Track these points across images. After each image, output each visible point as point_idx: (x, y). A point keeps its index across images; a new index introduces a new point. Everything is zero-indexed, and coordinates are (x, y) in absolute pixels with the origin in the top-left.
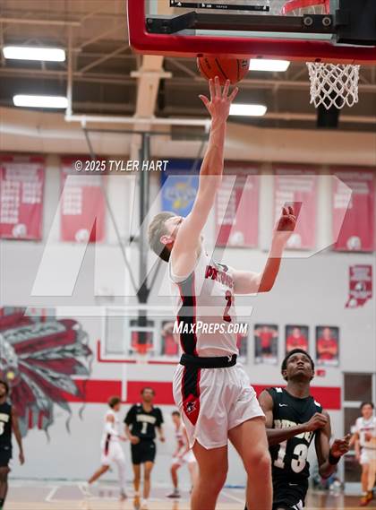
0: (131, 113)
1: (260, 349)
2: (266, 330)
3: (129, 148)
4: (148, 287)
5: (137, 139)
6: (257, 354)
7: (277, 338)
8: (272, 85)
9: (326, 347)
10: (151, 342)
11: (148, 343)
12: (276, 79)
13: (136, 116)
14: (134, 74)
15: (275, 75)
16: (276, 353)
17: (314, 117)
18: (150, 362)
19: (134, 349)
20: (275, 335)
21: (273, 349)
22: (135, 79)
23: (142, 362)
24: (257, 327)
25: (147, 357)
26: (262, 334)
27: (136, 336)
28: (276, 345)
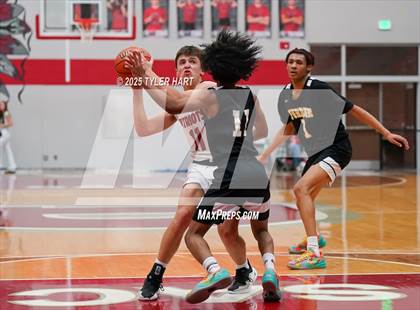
1: (217, 21)
6: (214, 27)
7: (236, 8)
9: (291, 17)
10: (97, 16)
11: (93, 17)
18: (95, 38)
19: (77, 24)
20: (234, 5)
21: (232, 20)
23: (87, 38)
25: (93, 33)
26: (219, 4)
27: (79, 10)
28: (236, 17)
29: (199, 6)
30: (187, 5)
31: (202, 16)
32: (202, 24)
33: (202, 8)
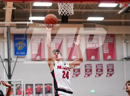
0: (4, 21)
2: (48, 85)
3: (4, 31)
4: (11, 74)
5: (6, 28)
6: (46, 93)
7: (52, 88)
8: (47, 11)
10: (13, 91)
12: (48, 9)
13: (5, 21)
14: (4, 9)
15: (48, 7)
16: (52, 92)
17: (60, 20)
20: (51, 87)
21: (51, 91)
22: (5, 10)
24: (45, 85)
26: (47, 87)
28: (52, 90)
29: (41, 87)
30: (38, 87)
31: (42, 90)
32: (42, 93)
33: (42, 88)
